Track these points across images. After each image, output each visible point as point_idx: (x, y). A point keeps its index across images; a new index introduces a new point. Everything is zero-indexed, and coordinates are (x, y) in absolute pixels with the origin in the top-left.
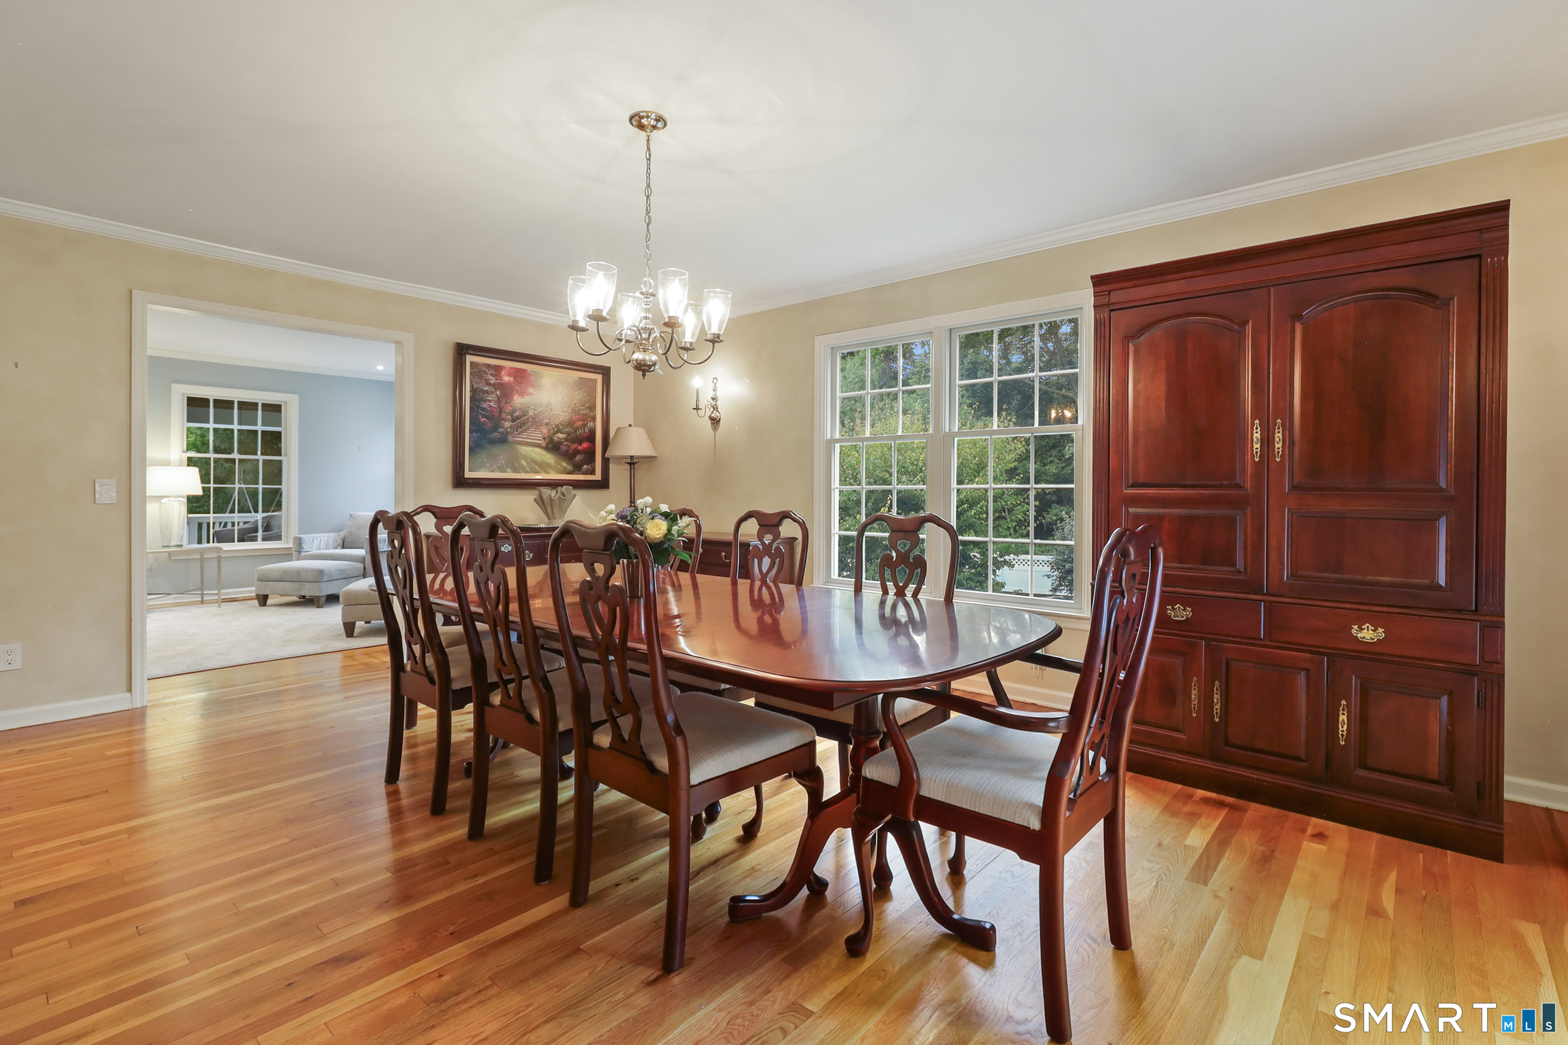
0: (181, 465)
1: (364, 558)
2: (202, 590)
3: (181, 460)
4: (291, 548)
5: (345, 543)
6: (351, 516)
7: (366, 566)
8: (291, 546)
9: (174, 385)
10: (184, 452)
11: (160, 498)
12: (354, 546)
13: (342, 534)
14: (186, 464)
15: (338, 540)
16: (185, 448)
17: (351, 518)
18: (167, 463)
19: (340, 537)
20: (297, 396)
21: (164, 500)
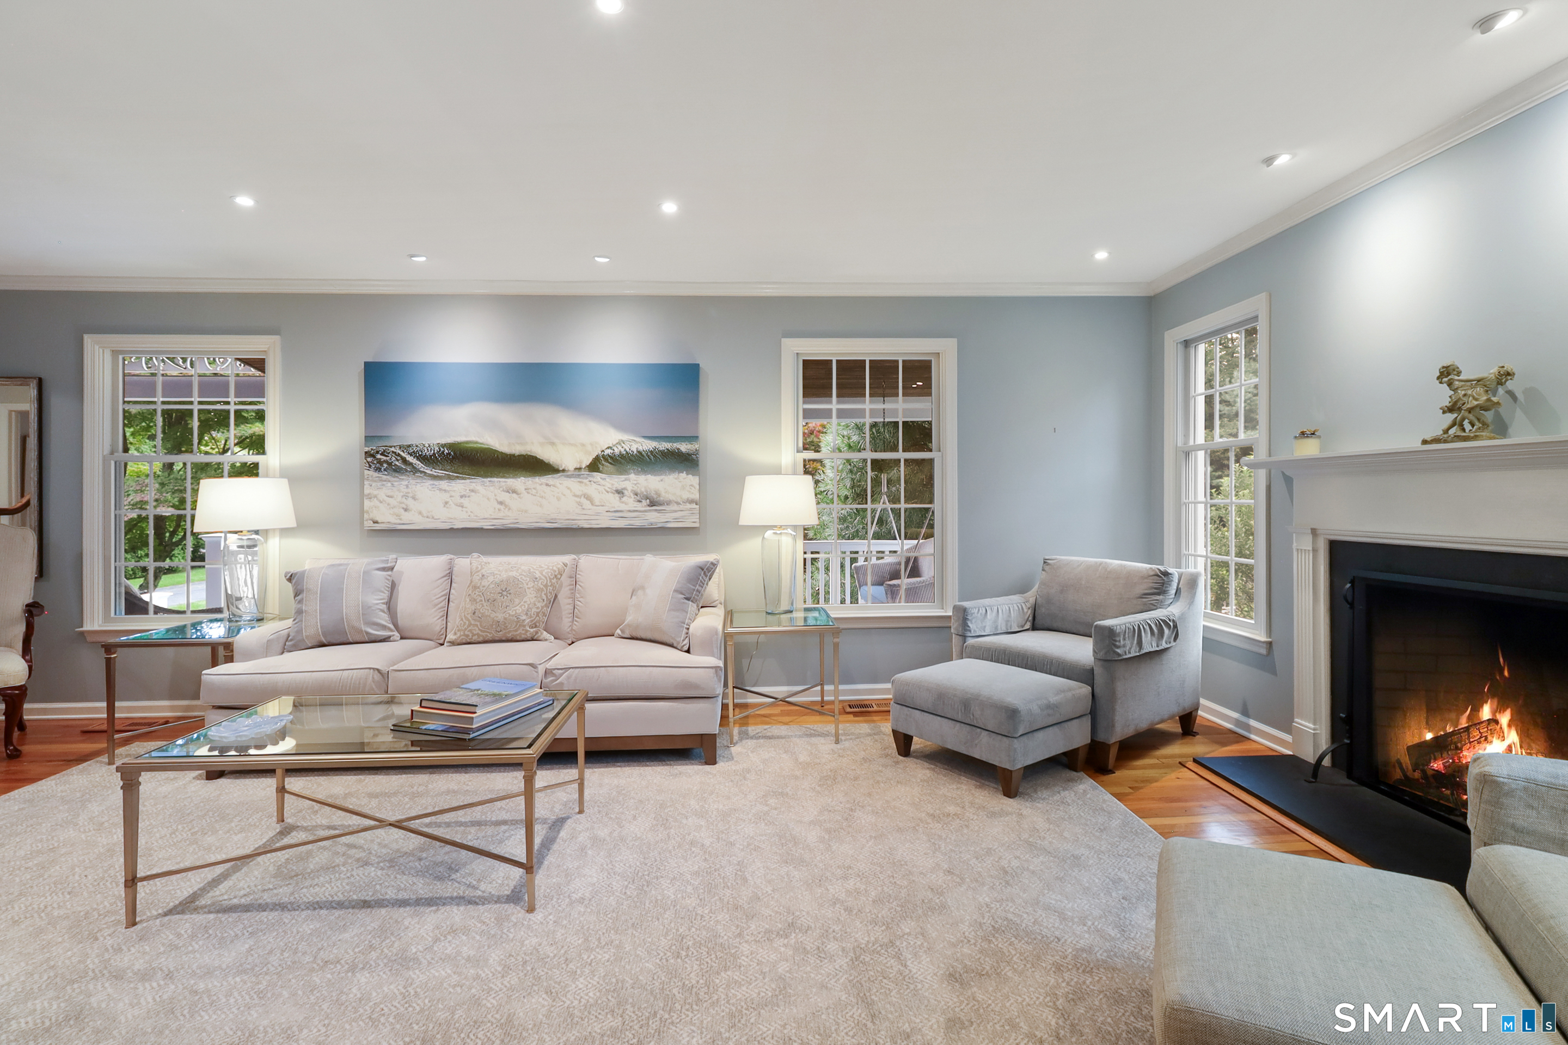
0: (795, 473)
1: (1092, 670)
2: (822, 685)
3: (795, 465)
4: (949, 617)
5: (1038, 618)
6: (1045, 562)
7: (1097, 690)
8: (950, 614)
9: (783, 340)
10: (798, 451)
11: (761, 529)
12: (1055, 625)
13: (1031, 596)
14: (802, 472)
15: (1025, 610)
16: (801, 445)
17: (1047, 568)
18: (776, 471)
19: (1029, 605)
20: (955, 340)
21: (769, 534)
